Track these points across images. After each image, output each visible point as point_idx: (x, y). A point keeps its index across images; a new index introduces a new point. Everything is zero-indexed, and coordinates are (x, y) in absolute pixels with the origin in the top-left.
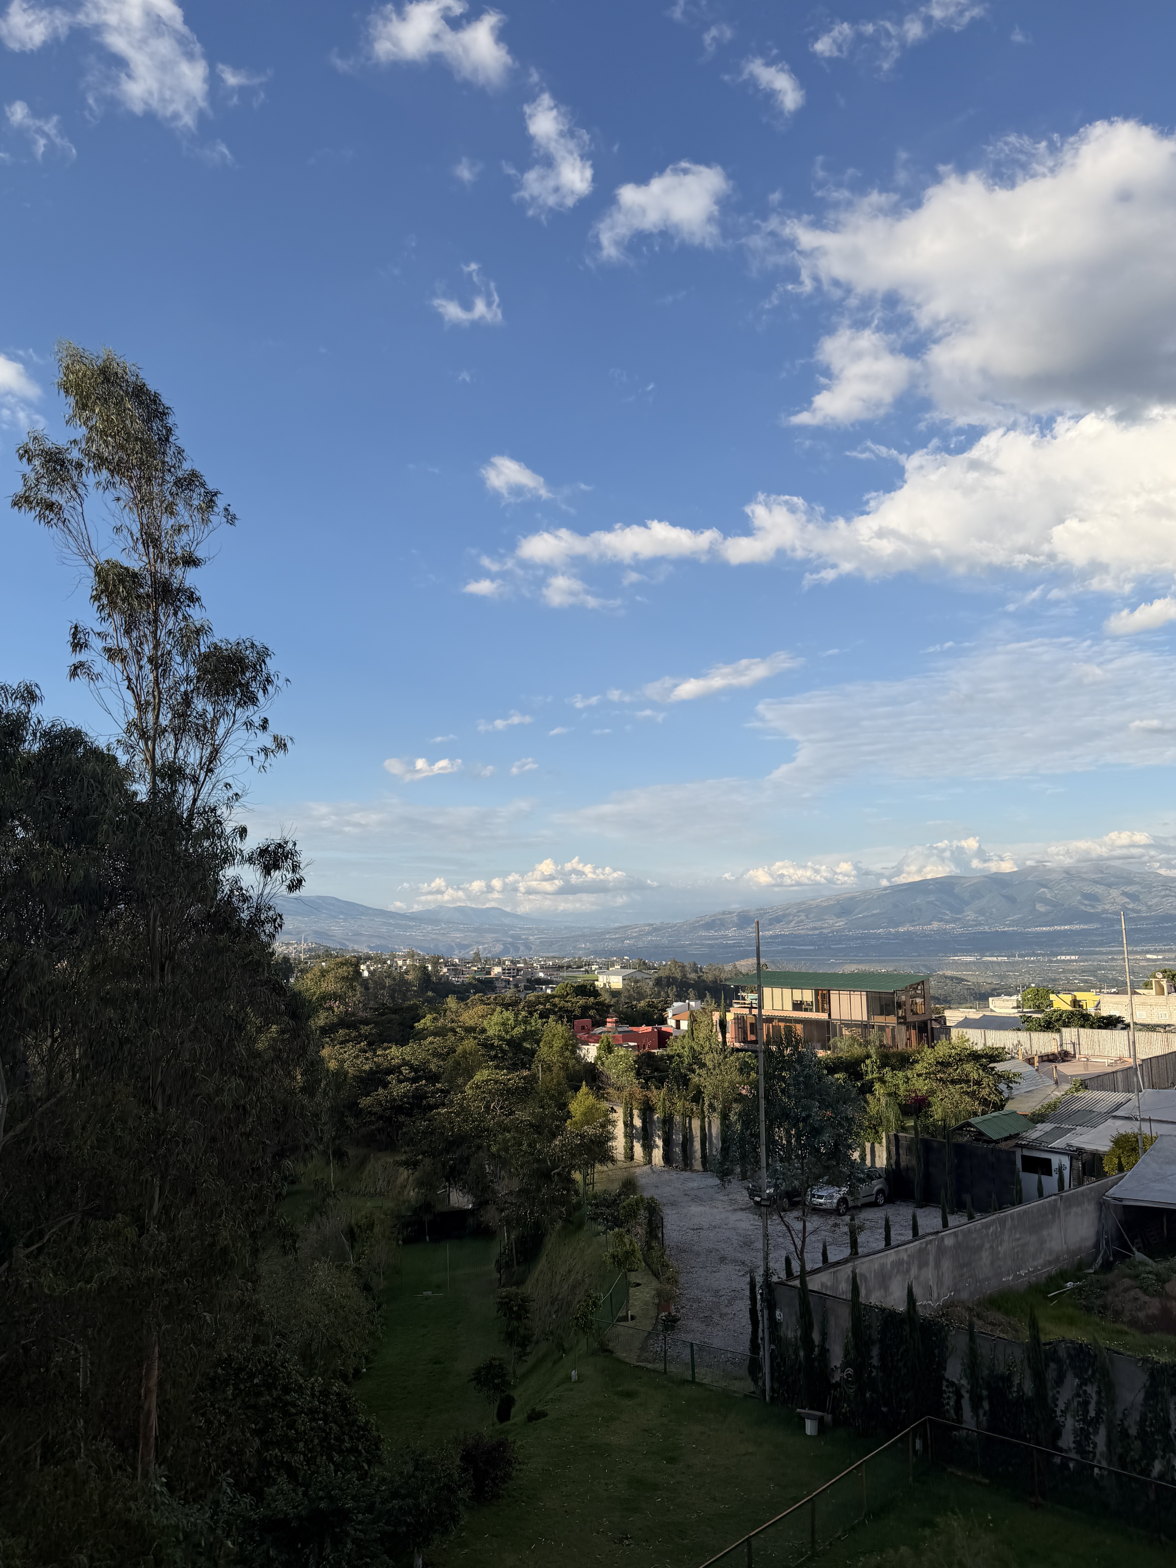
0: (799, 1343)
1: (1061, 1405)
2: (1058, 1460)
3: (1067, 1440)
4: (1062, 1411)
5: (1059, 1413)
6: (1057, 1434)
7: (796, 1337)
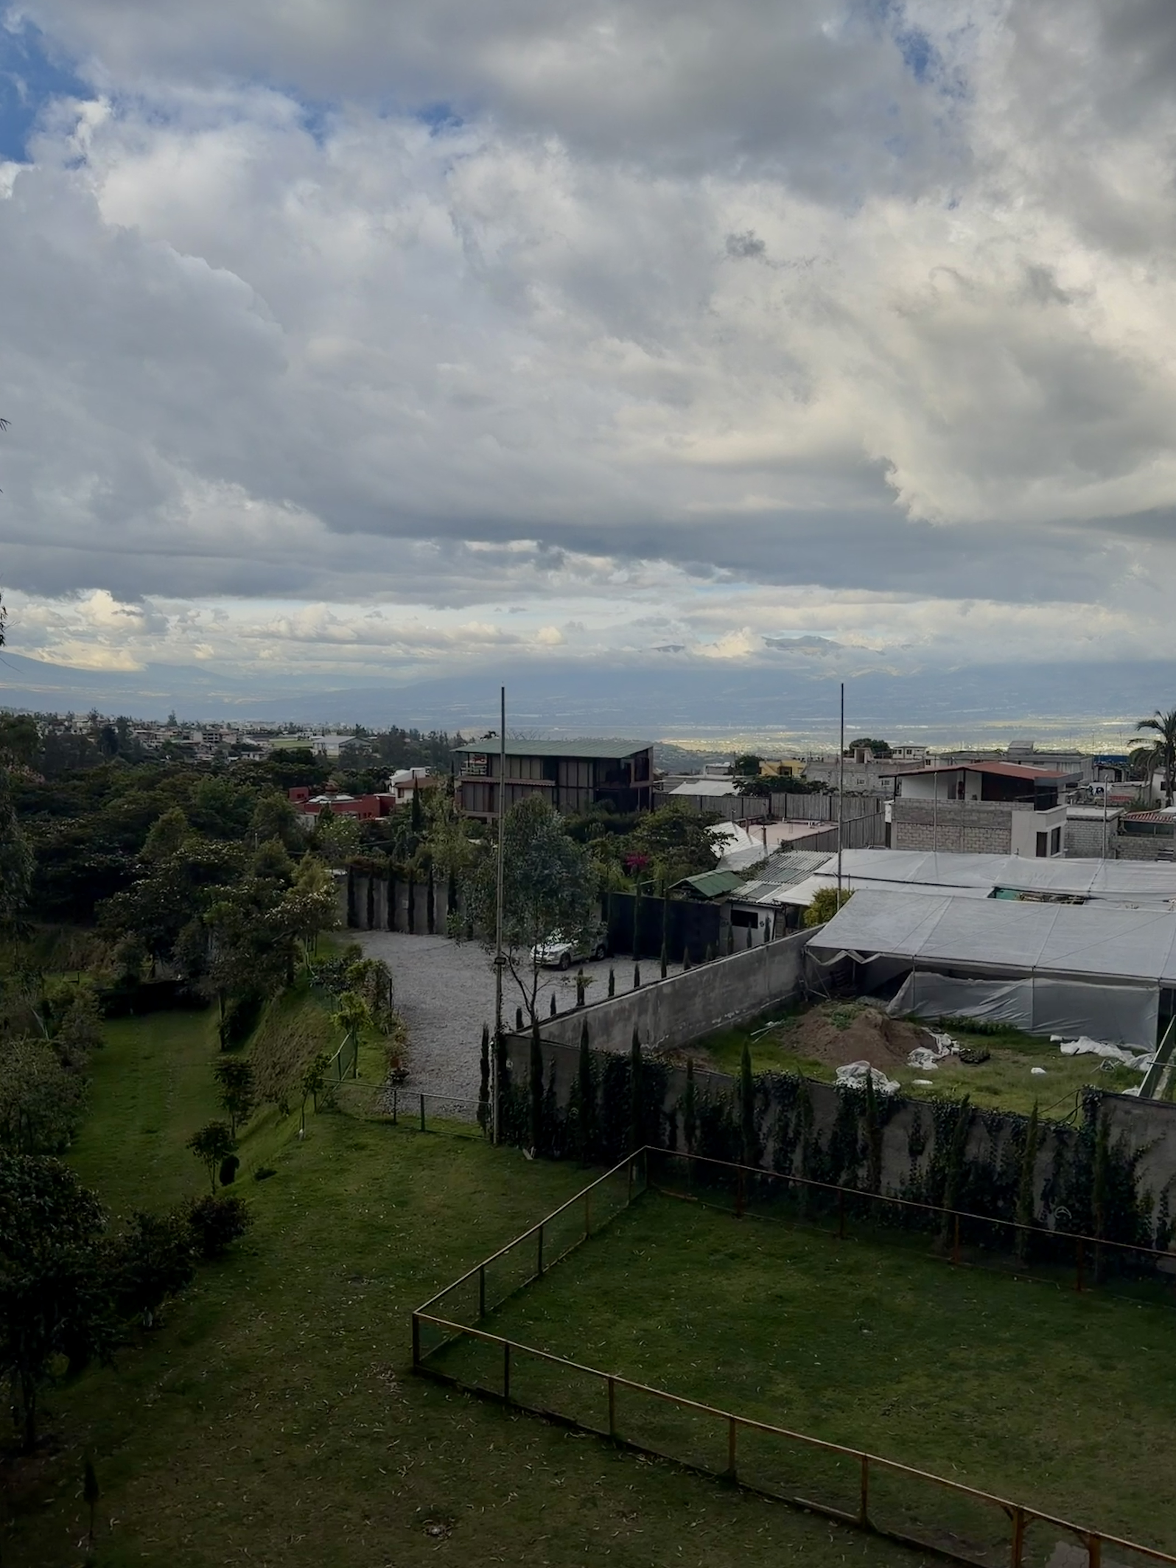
0: (529, 1088)
1: (765, 1130)
2: (759, 1177)
3: (768, 1160)
4: (764, 1134)
5: (762, 1136)
6: (760, 1154)
7: (524, 1083)
